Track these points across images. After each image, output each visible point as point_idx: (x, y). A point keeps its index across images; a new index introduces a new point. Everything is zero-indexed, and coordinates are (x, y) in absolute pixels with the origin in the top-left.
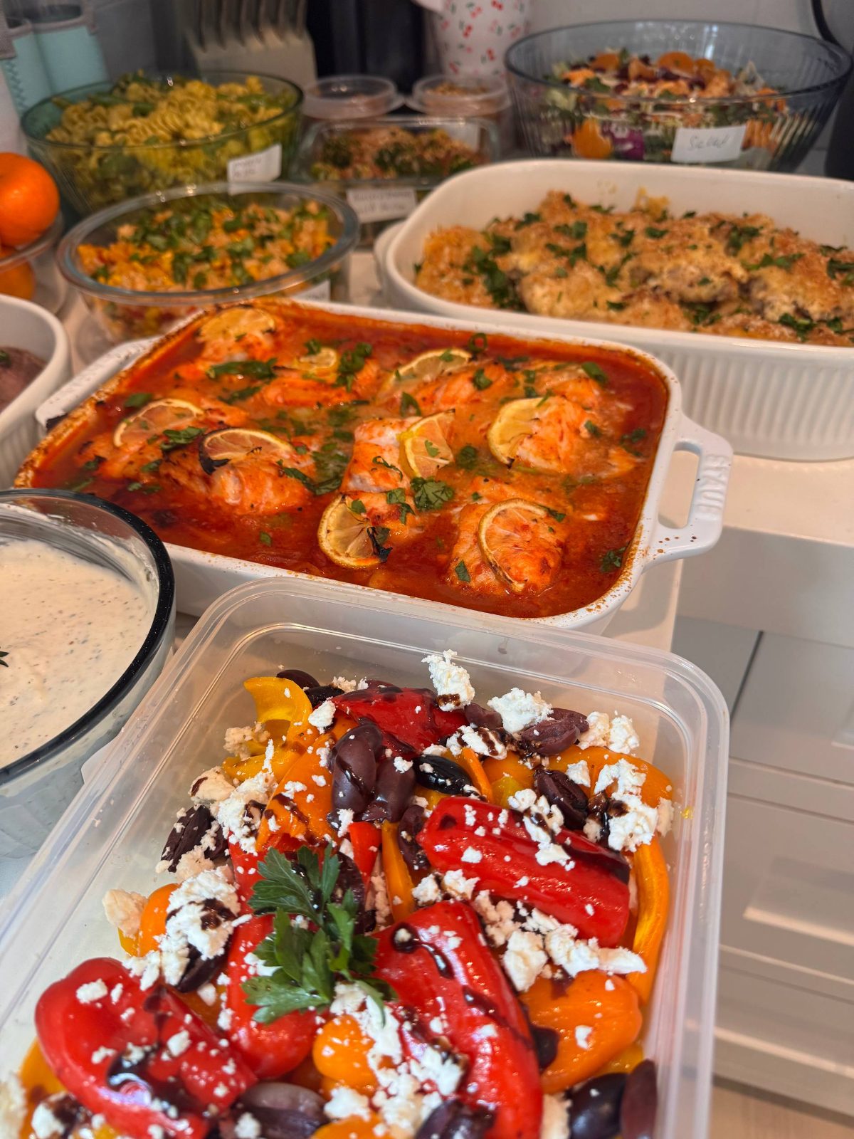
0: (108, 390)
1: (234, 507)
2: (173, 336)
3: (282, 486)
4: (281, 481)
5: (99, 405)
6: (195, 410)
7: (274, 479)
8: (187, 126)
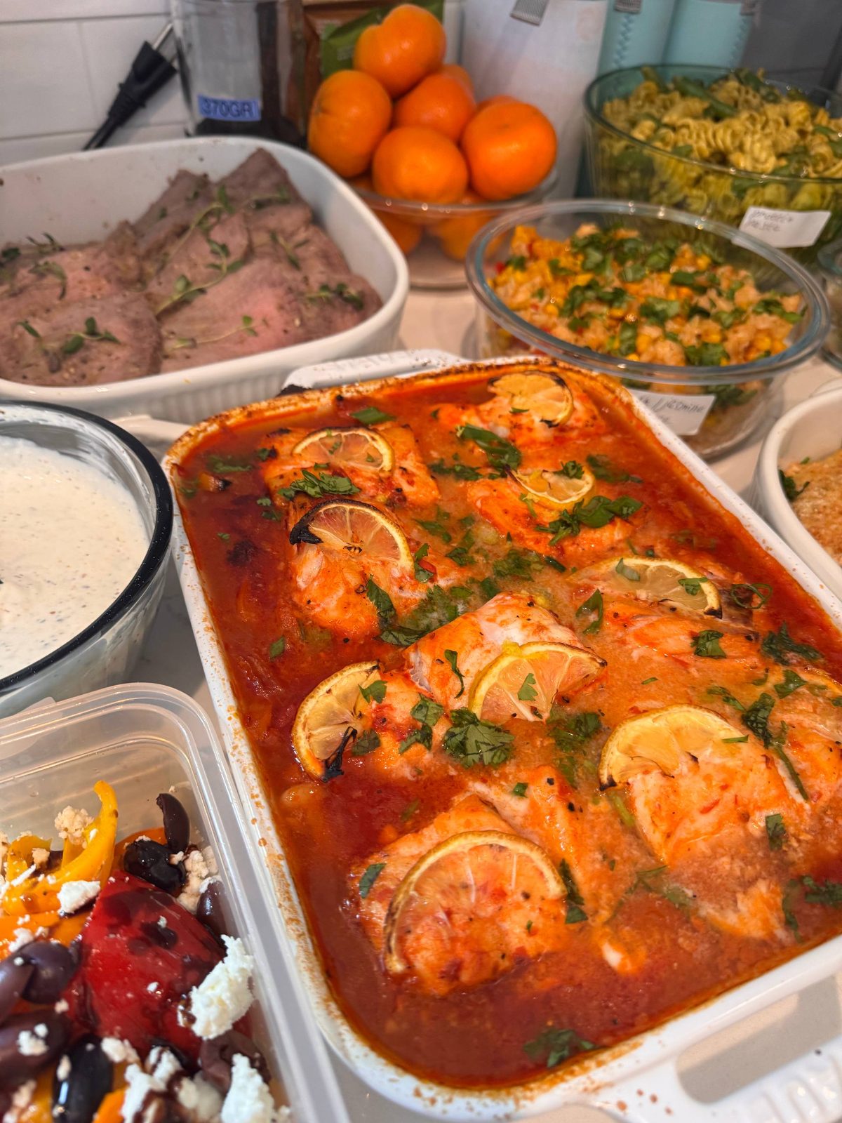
0: (361, 389)
1: (298, 590)
2: (479, 369)
3: (349, 604)
4: (353, 598)
5: (340, 399)
6: (387, 463)
7: (348, 592)
8: (741, 148)
